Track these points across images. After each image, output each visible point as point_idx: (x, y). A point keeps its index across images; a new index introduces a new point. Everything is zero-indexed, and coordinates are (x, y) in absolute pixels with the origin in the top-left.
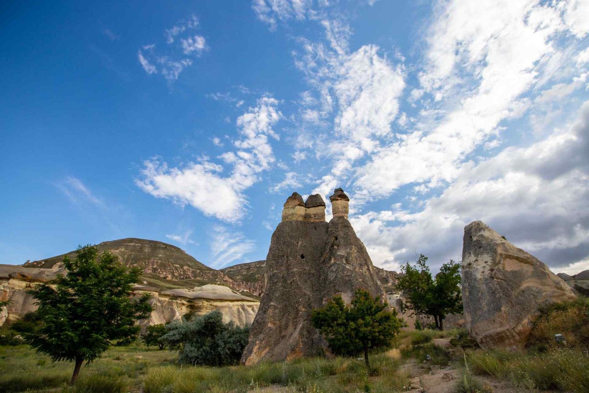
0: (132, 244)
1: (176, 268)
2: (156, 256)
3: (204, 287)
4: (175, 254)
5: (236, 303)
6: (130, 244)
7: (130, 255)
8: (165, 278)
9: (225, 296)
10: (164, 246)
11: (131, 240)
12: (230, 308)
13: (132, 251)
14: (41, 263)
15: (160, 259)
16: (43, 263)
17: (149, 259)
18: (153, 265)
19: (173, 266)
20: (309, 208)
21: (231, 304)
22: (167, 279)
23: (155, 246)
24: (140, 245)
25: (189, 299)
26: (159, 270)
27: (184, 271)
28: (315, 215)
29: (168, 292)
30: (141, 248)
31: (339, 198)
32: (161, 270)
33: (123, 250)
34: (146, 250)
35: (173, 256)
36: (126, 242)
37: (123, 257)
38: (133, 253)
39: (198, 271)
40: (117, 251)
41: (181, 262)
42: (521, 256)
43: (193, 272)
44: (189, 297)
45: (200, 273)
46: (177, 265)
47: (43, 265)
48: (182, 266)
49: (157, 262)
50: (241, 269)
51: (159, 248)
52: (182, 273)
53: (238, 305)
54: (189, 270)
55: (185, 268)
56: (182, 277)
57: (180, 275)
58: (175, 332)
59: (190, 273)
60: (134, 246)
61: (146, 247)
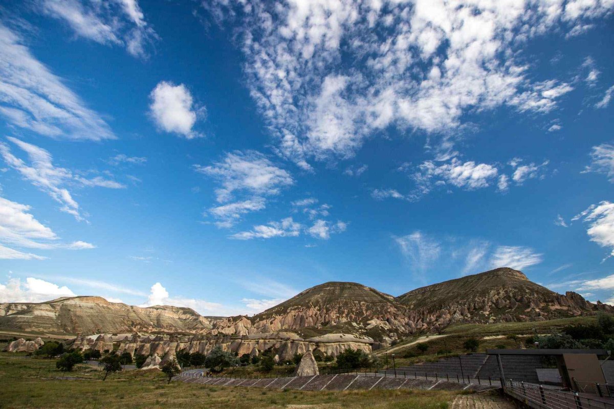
0: (328, 288)
1: (355, 305)
2: (343, 297)
4: (358, 292)
7: (326, 298)
11: (328, 284)
13: (328, 294)
15: (345, 298)
17: (338, 299)
18: (339, 304)
19: (354, 303)
23: (343, 286)
24: (333, 287)
25: (317, 342)
27: (361, 306)
29: (308, 340)
30: (333, 291)
33: (322, 294)
34: (337, 292)
35: (355, 293)
36: (325, 287)
37: (322, 300)
38: (329, 296)
39: (371, 305)
40: (319, 296)
41: (360, 298)
43: (368, 306)
46: (356, 302)
48: (359, 303)
50: (418, 293)
51: (346, 288)
52: (358, 308)
54: (364, 305)
55: (362, 303)
57: (357, 310)
59: (364, 308)
60: (329, 290)
61: (336, 289)
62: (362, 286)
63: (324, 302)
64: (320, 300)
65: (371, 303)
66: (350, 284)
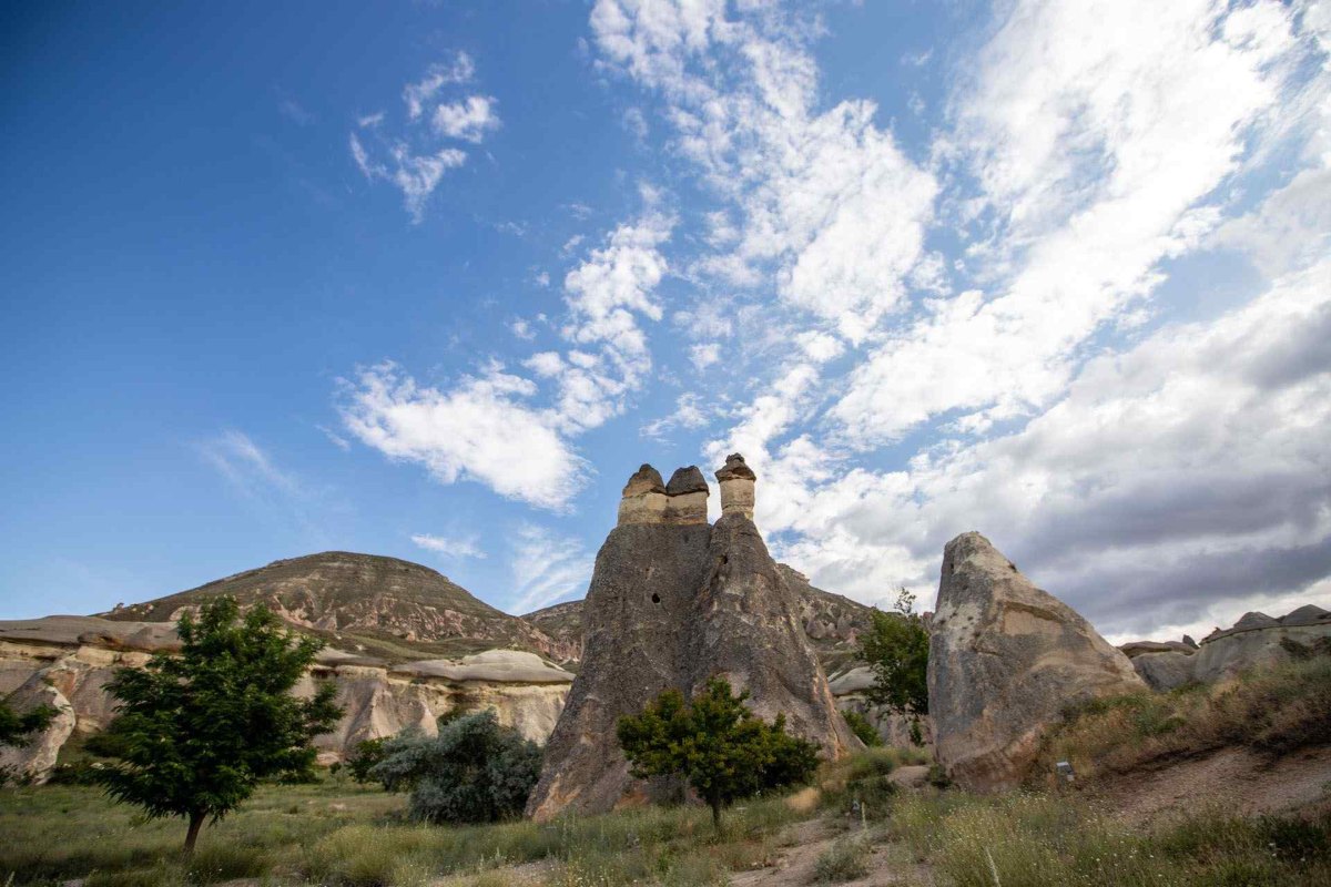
0: (336, 564)
1: (429, 615)
2: (387, 590)
3: (485, 655)
4: (429, 584)
5: (552, 688)
6: (330, 564)
7: (332, 588)
8: (403, 637)
9: (529, 673)
10: (403, 568)
11: (335, 556)
12: (539, 699)
13: (335, 579)
14: (146, 607)
15: (396, 594)
16: (151, 607)
17: (372, 596)
18: (380, 608)
19: (424, 610)
20: (673, 496)
21: (541, 690)
22: (408, 638)
23: (384, 566)
24: (351, 565)
25: (453, 680)
26: (393, 619)
27: (447, 620)
28: (686, 511)
29: (407, 668)
30: (356, 573)
31: (734, 476)
32: (397, 618)
33: (317, 577)
34: (366, 577)
35: (421, 588)
36: (322, 561)
37: (317, 593)
38: (339, 584)
39: (476, 619)
40: (305, 580)
41: (440, 601)
42: (1040, 604)
43: (465, 622)
44: (452, 677)
45: (479, 623)
46: (431, 608)
47: (152, 611)
48: (441, 611)
49: (389, 602)
50: (568, 614)
51: (393, 571)
52: (442, 624)
53: (555, 693)
54: (457, 618)
55: (449, 613)
56: (442, 633)
57: (438, 628)
58: (402, 755)
59: (458, 625)
60: (340, 568)
61: (365, 570)
62: (434, 572)
63: (325, 600)
64: (308, 592)
65: (477, 616)
66: (402, 563)
